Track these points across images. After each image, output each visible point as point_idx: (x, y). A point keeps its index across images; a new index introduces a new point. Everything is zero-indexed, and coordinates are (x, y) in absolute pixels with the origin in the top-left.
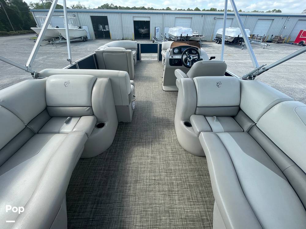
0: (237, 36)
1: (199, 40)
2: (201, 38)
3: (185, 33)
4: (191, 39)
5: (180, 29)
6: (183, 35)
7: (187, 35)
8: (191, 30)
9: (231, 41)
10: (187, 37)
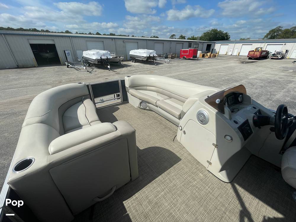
0: (149, 56)
1: (119, 61)
2: (120, 59)
3: (104, 55)
4: (111, 61)
5: (97, 53)
6: (103, 58)
7: (107, 57)
8: (109, 53)
9: (145, 59)
10: (107, 59)
